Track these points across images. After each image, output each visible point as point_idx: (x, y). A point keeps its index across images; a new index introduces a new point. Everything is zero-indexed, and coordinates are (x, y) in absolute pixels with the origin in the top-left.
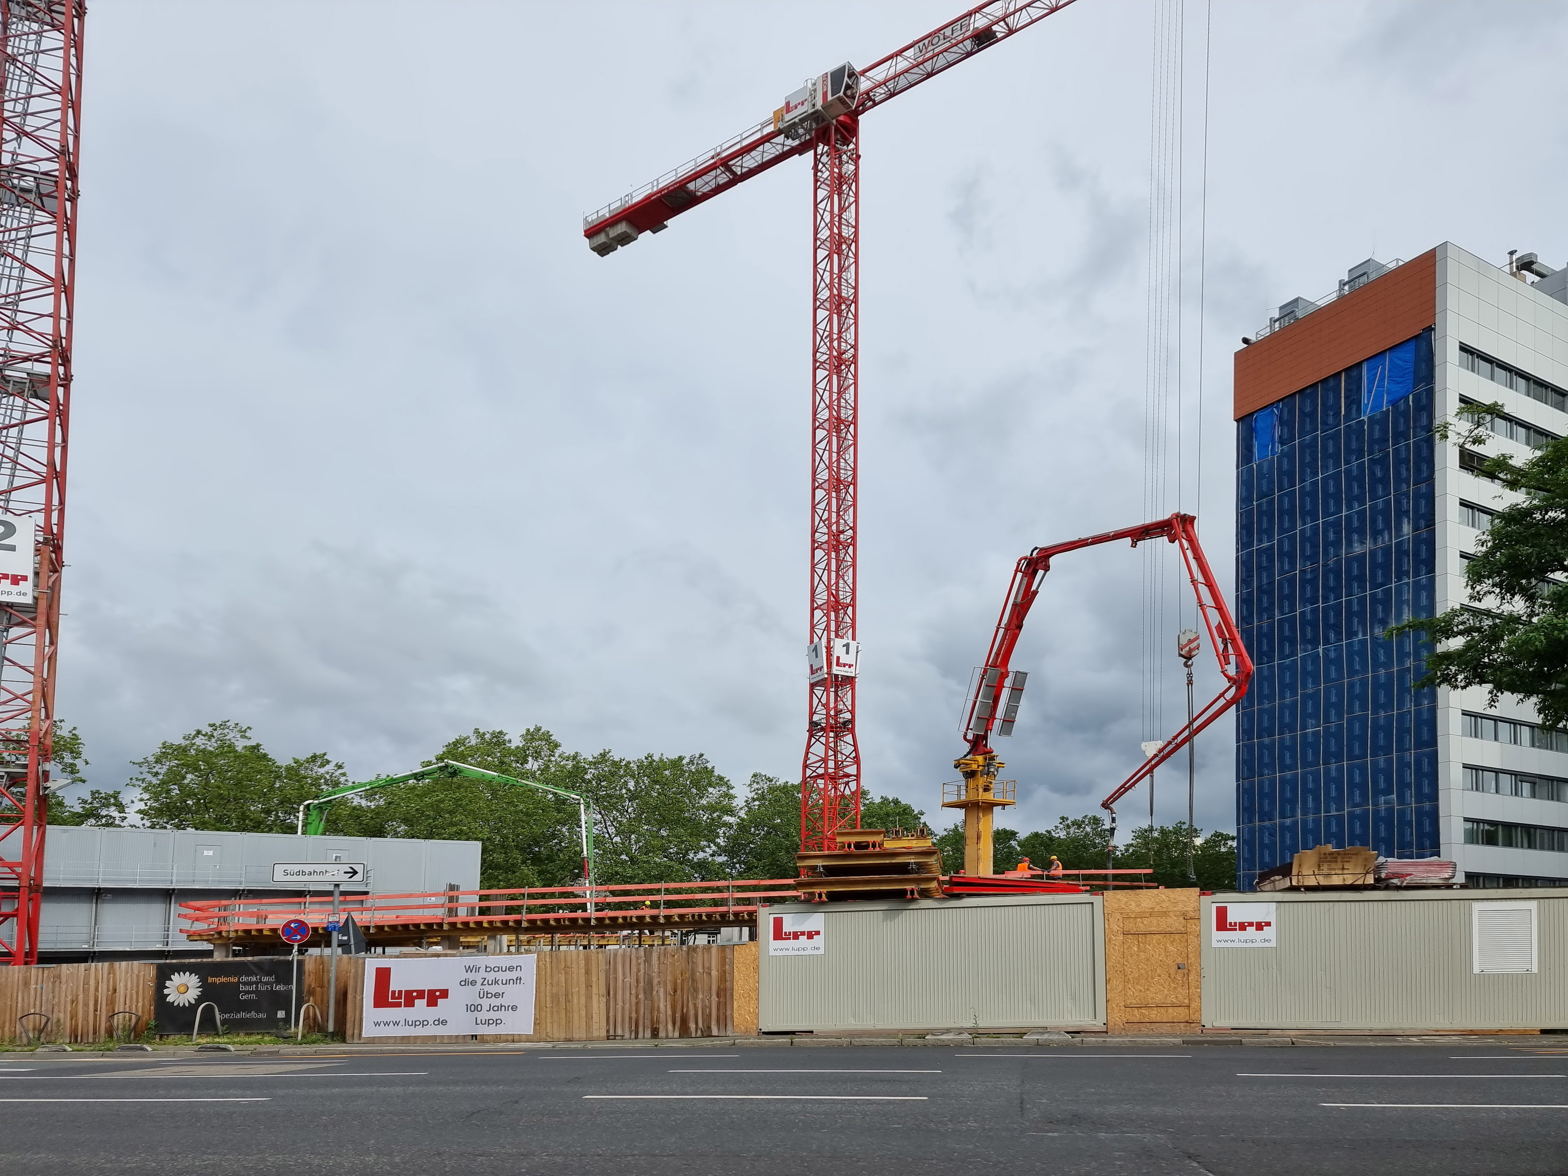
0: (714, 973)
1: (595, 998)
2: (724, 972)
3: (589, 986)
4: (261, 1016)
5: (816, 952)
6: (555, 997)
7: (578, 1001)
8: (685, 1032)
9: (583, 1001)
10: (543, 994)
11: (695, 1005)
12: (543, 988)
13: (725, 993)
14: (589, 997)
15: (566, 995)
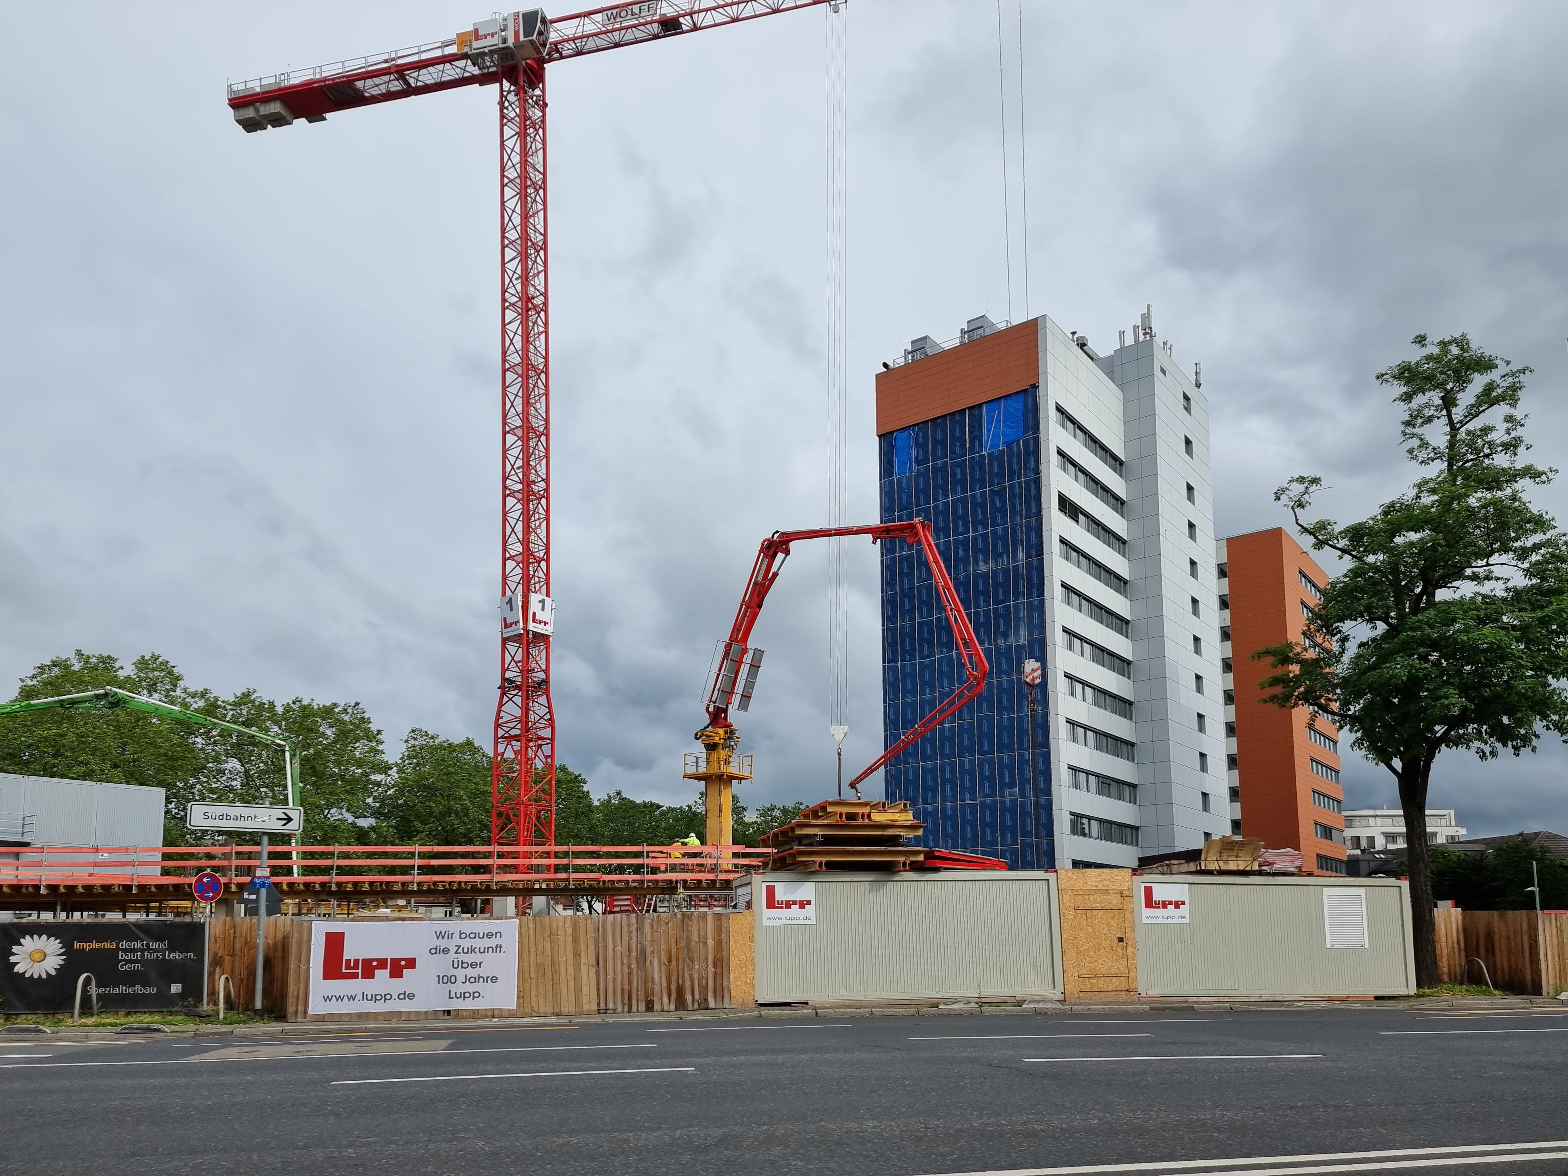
0: (710, 942)
1: (584, 969)
2: (721, 941)
3: (577, 955)
4: (148, 990)
5: (808, 922)
6: (540, 967)
7: (566, 971)
8: (681, 1005)
9: (571, 972)
10: (526, 964)
11: (691, 976)
12: (526, 958)
13: (721, 963)
14: (577, 967)
15: (553, 965)
